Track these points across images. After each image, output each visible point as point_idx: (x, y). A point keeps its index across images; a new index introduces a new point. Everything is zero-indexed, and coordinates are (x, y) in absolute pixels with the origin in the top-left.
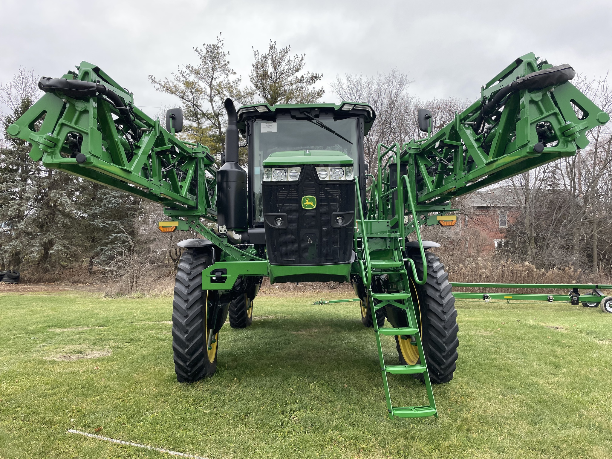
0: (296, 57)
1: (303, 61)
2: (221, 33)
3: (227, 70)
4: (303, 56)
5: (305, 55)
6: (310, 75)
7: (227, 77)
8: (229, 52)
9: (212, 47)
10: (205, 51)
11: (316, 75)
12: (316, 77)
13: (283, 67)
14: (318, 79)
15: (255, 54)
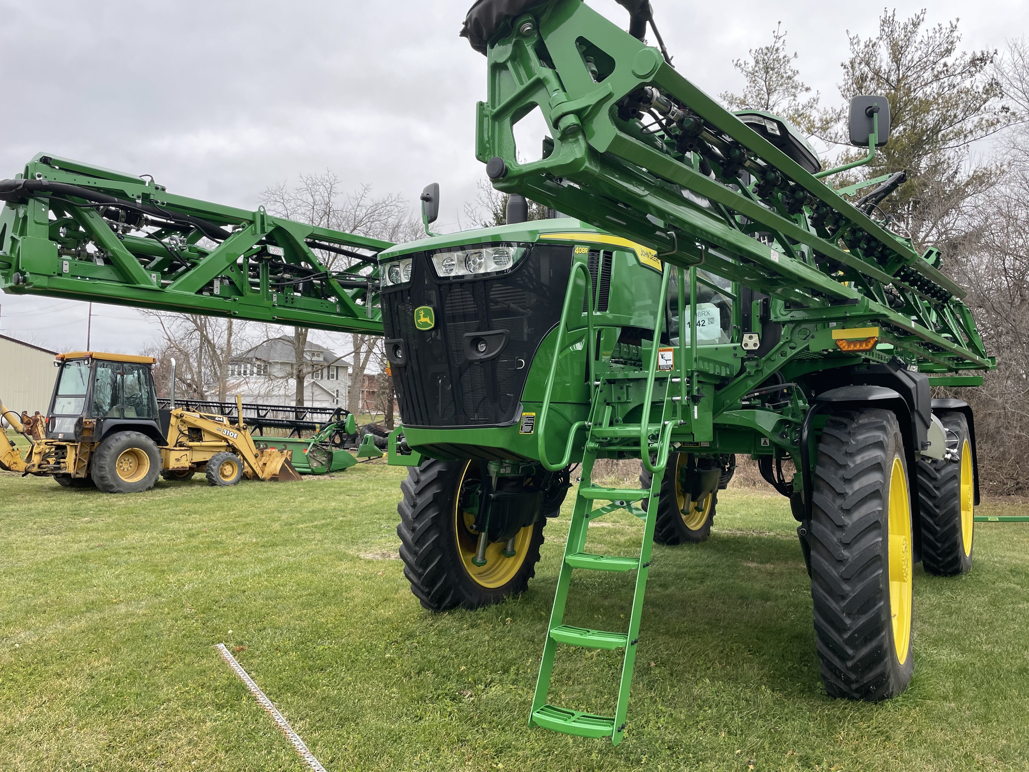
0: (937, 28)
1: (955, 34)
2: (779, 23)
3: (792, 87)
4: (954, 23)
5: (958, 20)
6: (968, 58)
7: (794, 100)
8: (796, 54)
9: (765, 51)
10: (752, 63)
11: (983, 54)
12: (981, 60)
13: (912, 55)
14: (988, 62)
15: (852, 44)
